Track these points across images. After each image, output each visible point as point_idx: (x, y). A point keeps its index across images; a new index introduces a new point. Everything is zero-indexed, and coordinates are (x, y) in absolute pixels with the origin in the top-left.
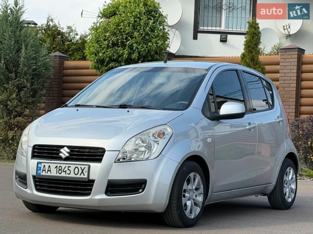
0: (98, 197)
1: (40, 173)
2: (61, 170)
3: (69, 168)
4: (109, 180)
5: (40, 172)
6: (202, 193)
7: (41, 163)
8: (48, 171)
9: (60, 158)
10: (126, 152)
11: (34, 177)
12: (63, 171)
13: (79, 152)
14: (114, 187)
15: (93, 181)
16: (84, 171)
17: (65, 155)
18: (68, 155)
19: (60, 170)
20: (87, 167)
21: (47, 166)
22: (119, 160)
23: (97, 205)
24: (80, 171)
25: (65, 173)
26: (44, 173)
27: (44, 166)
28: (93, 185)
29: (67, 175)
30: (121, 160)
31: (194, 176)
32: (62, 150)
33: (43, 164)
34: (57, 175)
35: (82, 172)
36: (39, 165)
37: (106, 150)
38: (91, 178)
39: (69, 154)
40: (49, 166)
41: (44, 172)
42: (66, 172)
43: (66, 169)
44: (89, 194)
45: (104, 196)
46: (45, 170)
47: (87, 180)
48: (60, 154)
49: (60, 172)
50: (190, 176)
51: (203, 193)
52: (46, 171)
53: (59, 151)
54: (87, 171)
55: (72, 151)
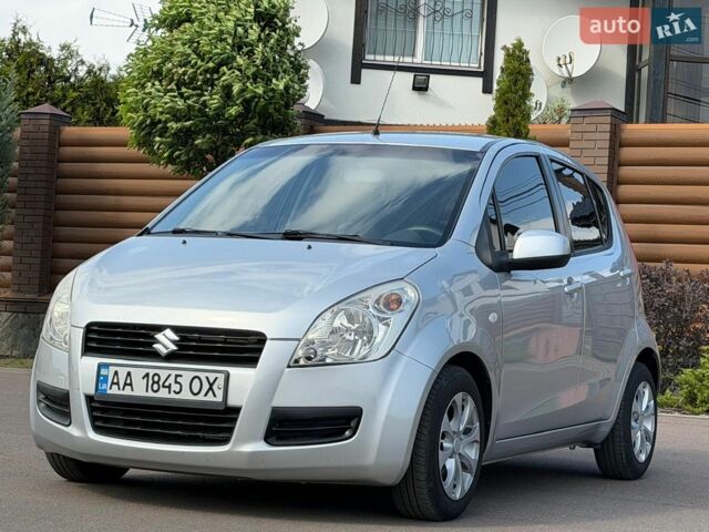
0: (248, 448)
1: (106, 390)
2: (158, 383)
3: (179, 379)
4: (274, 408)
5: (104, 387)
6: (476, 441)
7: (107, 366)
8: (126, 384)
9: (156, 356)
10: (314, 343)
11: (89, 399)
12: (164, 386)
13: (199, 340)
14: (286, 426)
15: (237, 410)
16: (215, 387)
17: (166, 347)
18: (175, 348)
19: (155, 382)
20: (221, 378)
21: (123, 372)
22: (297, 361)
23: (245, 466)
24: (206, 386)
25: (167, 390)
26: (115, 390)
27: (116, 373)
28: (235, 420)
29: (173, 396)
30: (302, 362)
31: (463, 400)
32: (159, 336)
33: (112, 370)
34: (147, 395)
35: (211, 388)
36: (103, 372)
37: (268, 336)
38: (232, 402)
39: (177, 345)
40: (129, 374)
41: (115, 387)
42: (169, 387)
43: (171, 380)
44: (225, 441)
45: (263, 447)
46: (118, 384)
47: (222, 408)
48: (154, 346)
49: (155, 387)
50: (454, 402)
51: (478, 439)
52: (121, 385)
53: (153, 337)
54: (222, 386)
55: (183, 339)
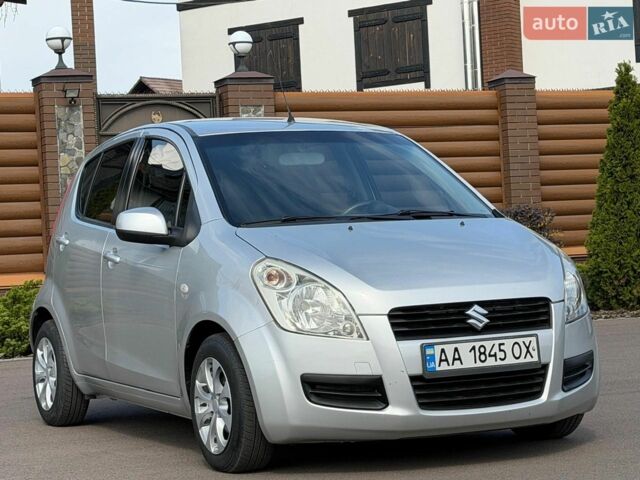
2: (484, 353)
3: (502, 347)
4: (566, 362)
5: (432, 365)
8: (454, 359)
12: (490, 356)
16: (530, 349)
17: (481, 321)
18: (488, 321)
20: (534, 341)
21: (449, 350)
24: (524, 350)
25: (493, 358)
26: (444, 367)
27: (443, 351)
29: (499, 363)
32: (470, 312)
34: (476, 366)
35: (528, 351)
36: (429, 351)
38: (543, 361)
40: (456, 350)
41: (444, 364)
42: (495, 355)
43: (496, 349)
44: (538, 394)
45: (560, 395)
46: (446, 360)
48: (468, 321)
49: (483, 357)
52: (450, 360)
54: (536, 347)
